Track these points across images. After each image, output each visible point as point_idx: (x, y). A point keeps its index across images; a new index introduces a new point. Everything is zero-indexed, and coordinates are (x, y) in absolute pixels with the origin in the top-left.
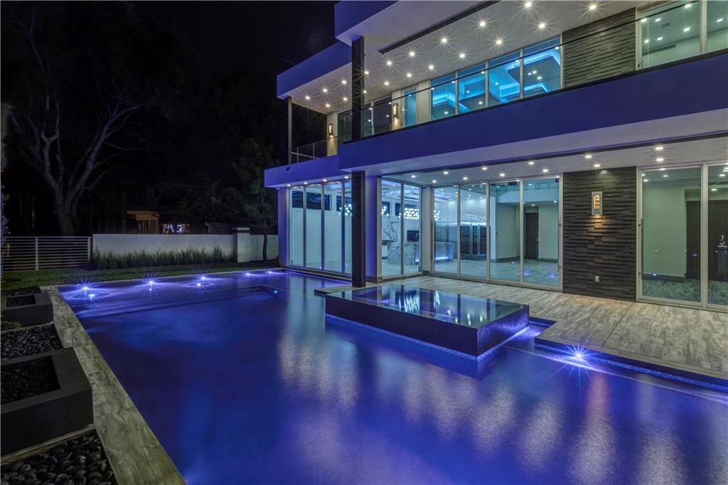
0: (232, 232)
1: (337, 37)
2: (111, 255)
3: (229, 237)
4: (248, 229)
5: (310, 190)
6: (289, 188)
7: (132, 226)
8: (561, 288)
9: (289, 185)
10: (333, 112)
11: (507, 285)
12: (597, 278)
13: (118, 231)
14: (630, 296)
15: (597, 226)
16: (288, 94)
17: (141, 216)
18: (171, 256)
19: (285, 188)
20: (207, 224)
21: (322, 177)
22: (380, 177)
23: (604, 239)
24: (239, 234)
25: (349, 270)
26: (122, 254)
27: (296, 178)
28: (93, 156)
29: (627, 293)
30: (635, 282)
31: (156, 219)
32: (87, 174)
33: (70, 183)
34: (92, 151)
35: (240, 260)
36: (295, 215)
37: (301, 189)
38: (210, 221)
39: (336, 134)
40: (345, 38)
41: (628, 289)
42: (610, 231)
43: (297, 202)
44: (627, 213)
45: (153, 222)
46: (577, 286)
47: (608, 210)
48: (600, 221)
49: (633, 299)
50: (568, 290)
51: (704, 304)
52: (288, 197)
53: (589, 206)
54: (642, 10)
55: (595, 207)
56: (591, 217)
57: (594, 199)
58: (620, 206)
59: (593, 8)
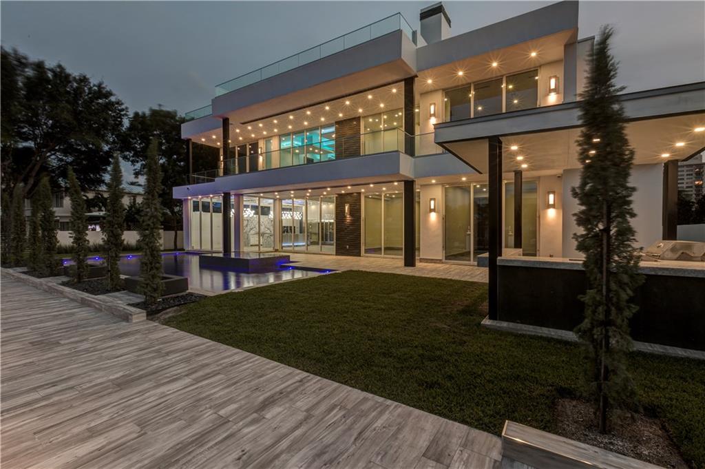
5: (214, 200)
6: (191, 199)
8: (335, 253)
9: (189, 198)
12: (348, 247)
14: (359, 255)
15: (348, 221)
19: (187, 200)
22: (242, 195)
23: (351, 227)
27: (195, 194)
29: (358, 253)
30: (360, 247)
36: (194, 217)
37: (209, 200)
41: (358, 251)
42: (353, 223)
43: (196, 208)
44: (357, 214)
46: (340, 251)
47: (351, 214)
48: (348, 218)
49: (360, 256)
50: (337, 254)
51: (383, 255)
52: (190, 205)
53: (345, 211)
54: (364, 117)
55: (346, 211)
56: (345, 217)
57: (347, 208)
58: (355, 212)
59: (341, 115)
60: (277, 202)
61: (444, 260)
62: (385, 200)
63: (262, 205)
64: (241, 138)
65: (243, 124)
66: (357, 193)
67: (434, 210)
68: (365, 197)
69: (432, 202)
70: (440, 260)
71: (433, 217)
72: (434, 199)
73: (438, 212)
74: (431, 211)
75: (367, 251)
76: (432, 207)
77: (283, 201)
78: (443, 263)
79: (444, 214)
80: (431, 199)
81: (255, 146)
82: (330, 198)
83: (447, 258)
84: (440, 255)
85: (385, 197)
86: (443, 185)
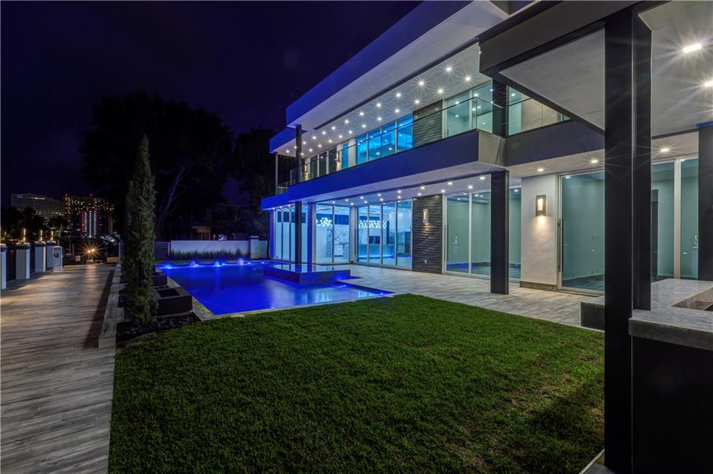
0: (248, 239)
1: (288, 126)
2: (179, 252)
3: (246, 242)
4: (257, 237)
6: (275, 210)
7: (196, 237)
8: (411, 268)
9: (273, 209)
10: (308, 157)
11: (389, 268)
12: (426, 261)
13: (188, 239)
14: (439, 271)
15: (427, 230)
16: (275, 150)
17: (201, 230)
18: (211, 253)
19: (272, 211)
20: (233, 234)
21: (279, 205)
22: (315, 203)
23: (430, 238)
24: (252, 240)
25: (293, 259)
26: (185, 252)
28: (172, 194)
29: (437, 269)
30: (441, 262)
31: (209, 232)
32: (169, 204)
33: (160, 211)
34: (171, 191)
35: (252, 257)
38: (234, 232)
39: (309, 171)
40: (292, 126)
41: (438, 267)
42: (432, 232)
43: (279, 218)
44: (438, 221)
45: (207, 233)
46: (417, 266)
47: (431, 220)
48: (427, 227)
49: (440, 273)
50: (414, 269)
51: (470, 274)
52: (275, 215)
53: (422, 218)
54: (447, 100)
55: (425, 218)
56: (424, 225)
57: (425, 213)
58: (436, 218)
59: (417, 102)
60: (353, 210)
61: (560, 286)
62: (473, 202)
63: (336, 213)
64: (320, 146)
65: (317, 129)
66: (438, 195)
67: (543, 213)
68: (448, 199)
69: (540, 202)
70: (553, 286)
71: (542, 223)
72: (544, 197)
73: (550, 215)
74: (538, 213)
75: (450, 267)
76: (540, 208)
77: (360, 209)
78: (557, 290)
79: (560, 217)
80: (538, 197)
81: (333, 152)
82: (406, 203)
83: (564, 283)
84: (554, 278)
85: (473, 198)
86: (559, 174)
